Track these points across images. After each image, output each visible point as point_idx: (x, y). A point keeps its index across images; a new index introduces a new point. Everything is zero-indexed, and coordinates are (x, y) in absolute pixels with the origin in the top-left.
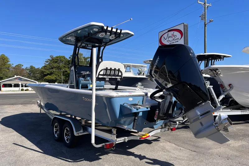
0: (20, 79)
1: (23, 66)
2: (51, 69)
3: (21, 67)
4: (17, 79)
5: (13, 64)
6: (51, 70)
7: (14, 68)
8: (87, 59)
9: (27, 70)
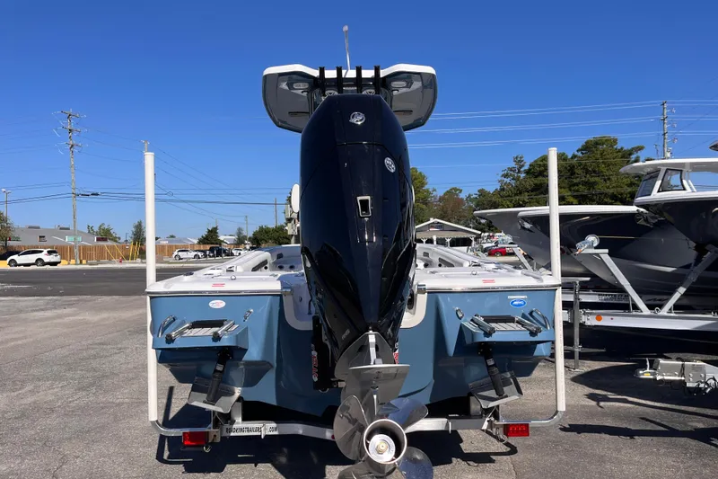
0: (440, 226)
1: (461, 191)
2: (516, 195)
3: (457, 195)
4: (432, 227)
5: (434, 190)
6: (518, 197)
7: (441, 199)
8: (630, 154)
9: (472, 200)
